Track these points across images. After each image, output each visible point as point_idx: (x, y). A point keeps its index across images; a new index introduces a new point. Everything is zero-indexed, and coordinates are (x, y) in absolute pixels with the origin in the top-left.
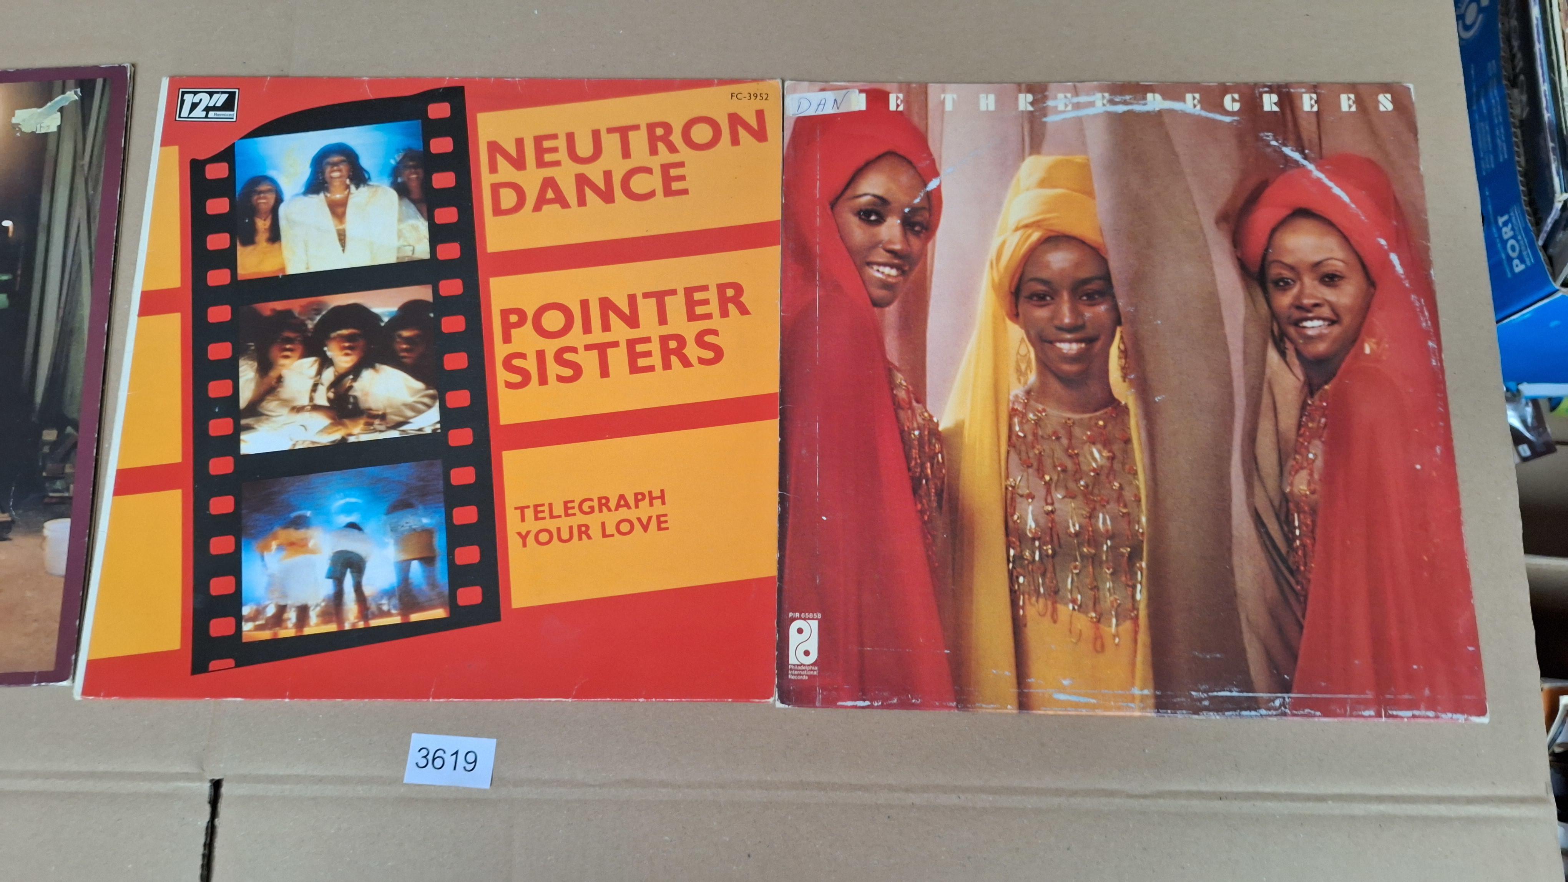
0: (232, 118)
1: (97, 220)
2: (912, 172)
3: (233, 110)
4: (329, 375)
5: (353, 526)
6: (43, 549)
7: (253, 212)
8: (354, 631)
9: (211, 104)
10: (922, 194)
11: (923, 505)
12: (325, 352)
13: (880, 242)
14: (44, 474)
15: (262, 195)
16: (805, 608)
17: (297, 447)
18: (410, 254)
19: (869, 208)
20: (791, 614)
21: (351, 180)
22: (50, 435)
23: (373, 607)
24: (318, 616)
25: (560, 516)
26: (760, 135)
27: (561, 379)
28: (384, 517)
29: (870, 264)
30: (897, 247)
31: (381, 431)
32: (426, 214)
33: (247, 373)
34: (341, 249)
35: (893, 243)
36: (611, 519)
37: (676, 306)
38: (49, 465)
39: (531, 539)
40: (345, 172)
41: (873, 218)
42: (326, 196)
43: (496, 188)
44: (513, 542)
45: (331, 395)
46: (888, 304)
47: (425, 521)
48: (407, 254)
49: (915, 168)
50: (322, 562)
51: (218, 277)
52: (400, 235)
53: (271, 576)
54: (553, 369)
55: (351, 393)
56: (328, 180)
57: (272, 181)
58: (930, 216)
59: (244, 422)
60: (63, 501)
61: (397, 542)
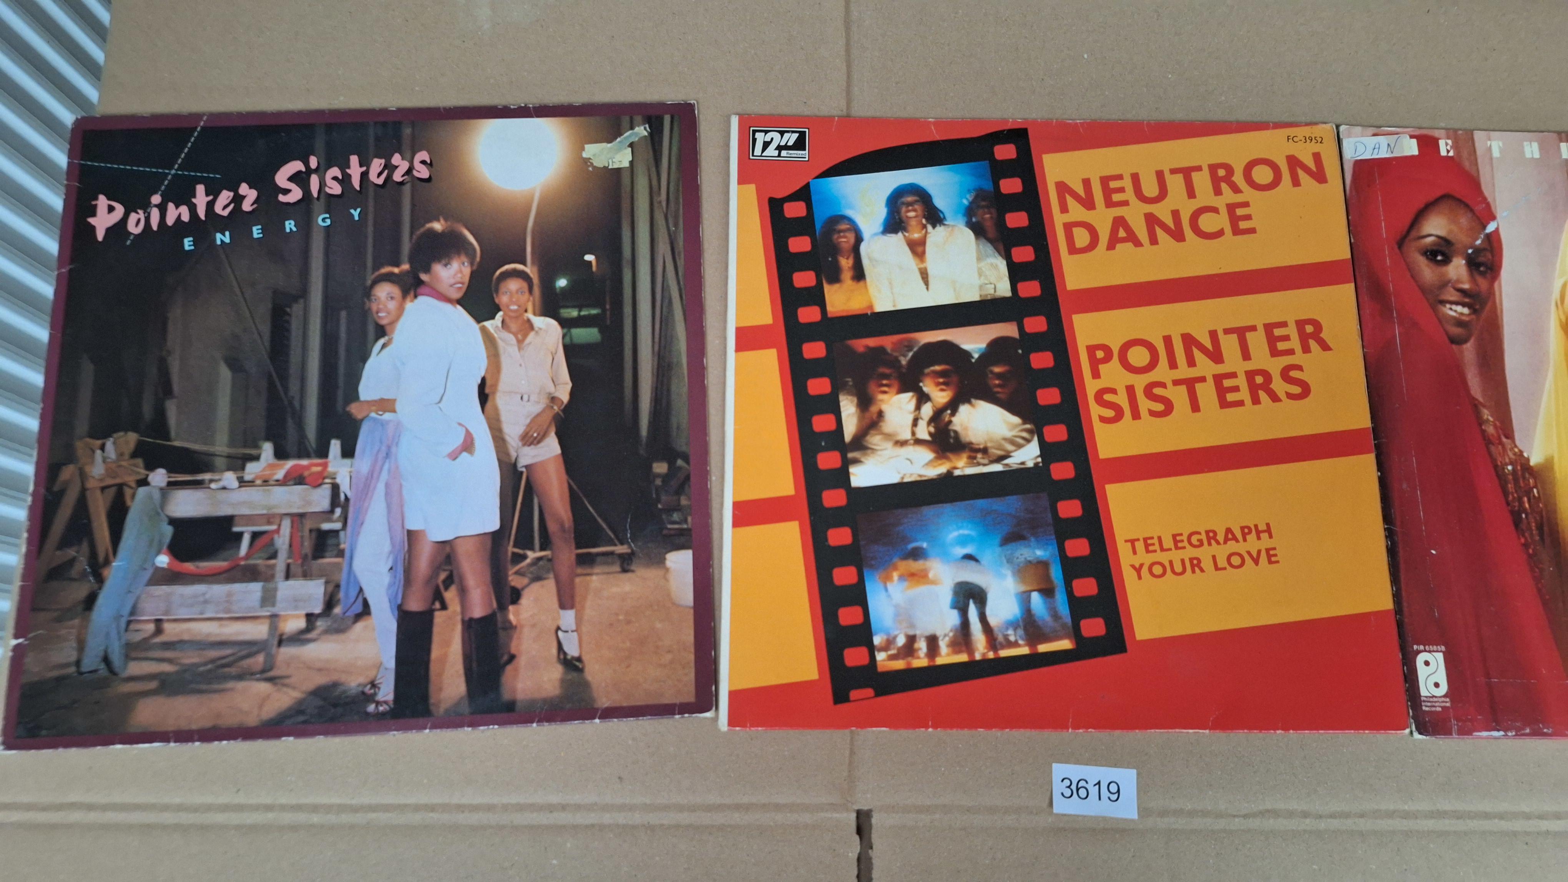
0: (805, 158)
1: (682, 256)
2: (1470, 215)
3: (805, 150)
4: (927, 410)
5: (969, 557)
6: (667, 580)
7: (835, 250)
8: (985, 661)
9: (783, 143)
10: (1482, 236)
11: (1526, 539)
12: (921, 388)
13: (1449, 281)
14: (660, 506)
15: (842, 234)
16: (1429, 641)
17: (906, 480)
18: (992, 292)
19: (1435, 248)
20: (1415, 647)
21: (927, 219)
22: (660, 468)
23: (1000, 638)
24: (948, 646)
25: (1170, 549)
26: (1320, 176)
27: (1153, 413)
28: (998, 550)
29: (1443, 302)
30: (1466, 286)
31: (985, 465)
32: (1003, 253)
33: (848, 408)
34: (925, 287)
35: (1462, 283)
36: (1222, 552)
37: (1257, 341)
38: (664, 498)
39: (1145, 571)
40: (920, 212)
41: (1439, 258)
42: (905, 236)
43: (1069, 227)
44: (1129, 575)
45: (932, 429)
46: (1466, 341)
47: (1039, 553)
48: (989, 292)
49: (1472, 210)
50: (945, 594)
51: (808, 314)
52: (980, 274)
53: (896, 606)
54: (1144, 404)
55: (952, 427)
56: (904, 219)
57: (850, 220)
58: (1493, 256)
59: (850, 455)
60: (681, 532)
61: (1014, 574)
